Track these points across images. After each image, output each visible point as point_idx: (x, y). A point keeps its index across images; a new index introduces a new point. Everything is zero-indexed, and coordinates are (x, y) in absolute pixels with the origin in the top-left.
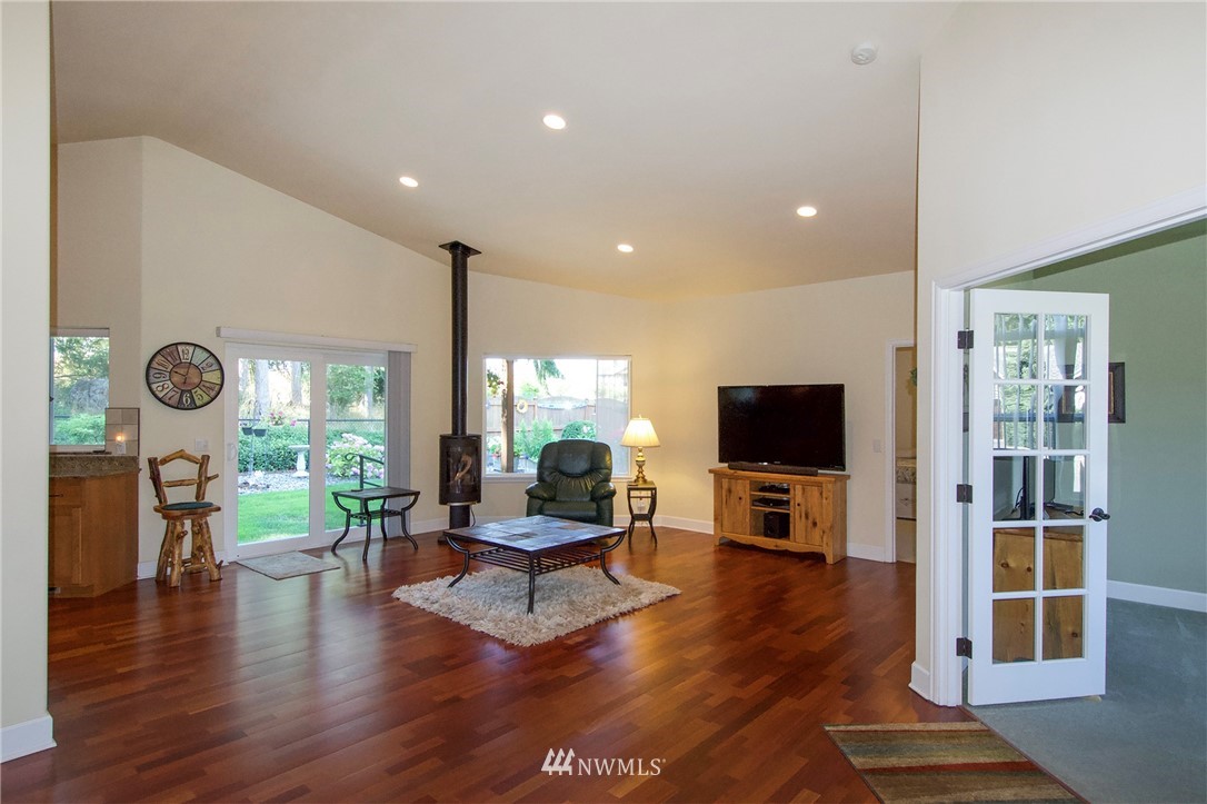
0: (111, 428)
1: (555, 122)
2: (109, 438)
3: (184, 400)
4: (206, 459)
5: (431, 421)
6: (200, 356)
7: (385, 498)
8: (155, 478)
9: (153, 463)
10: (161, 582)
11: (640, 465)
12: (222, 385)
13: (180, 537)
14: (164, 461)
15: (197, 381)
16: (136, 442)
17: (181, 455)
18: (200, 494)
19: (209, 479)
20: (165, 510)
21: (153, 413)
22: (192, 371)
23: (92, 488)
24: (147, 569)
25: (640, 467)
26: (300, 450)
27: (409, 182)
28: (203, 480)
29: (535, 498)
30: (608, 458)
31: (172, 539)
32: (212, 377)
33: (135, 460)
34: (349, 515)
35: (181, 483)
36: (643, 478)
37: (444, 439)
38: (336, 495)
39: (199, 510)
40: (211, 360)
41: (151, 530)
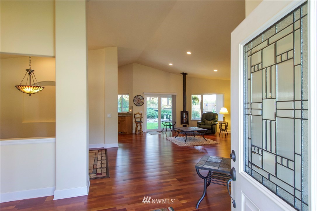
0: (129, 109)
1: (189, 53)
2: (129, 111)
3: (139, 105)
4: (142, 114)
5: (180, 108)
6: (141, 97)
7: (171, 122)
8: (135, 117)
9: (134, 114)
10: (135, 133)
11: (224, 118)
12: (144, 102)
13: (138, 126)
14: (136, 114)
15: (140, 101)
16: (132, 111)
17: (138, 113)
18: (141, 120)
19: (142, 117)
20: (136, 122)
21: (134, 107)
22: (140, 100)
23: (126, 118)
24: (134, 131)
25: (224, 119)
26: (165, 115)
27: (171, 64)
28: (141, 118)
29: (199, 124)
30: (217, 116)
31: (137, 126)
32: (143, 101)
33: (132, 114)
34: (164, 125)
35: (138, 118)
36: (225, 121)
37: (181, 112)
38: (162, 121)
39: (140, 122)
40: (142, 98)
41: (134, 125)
